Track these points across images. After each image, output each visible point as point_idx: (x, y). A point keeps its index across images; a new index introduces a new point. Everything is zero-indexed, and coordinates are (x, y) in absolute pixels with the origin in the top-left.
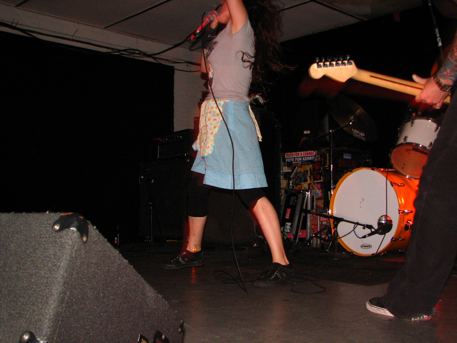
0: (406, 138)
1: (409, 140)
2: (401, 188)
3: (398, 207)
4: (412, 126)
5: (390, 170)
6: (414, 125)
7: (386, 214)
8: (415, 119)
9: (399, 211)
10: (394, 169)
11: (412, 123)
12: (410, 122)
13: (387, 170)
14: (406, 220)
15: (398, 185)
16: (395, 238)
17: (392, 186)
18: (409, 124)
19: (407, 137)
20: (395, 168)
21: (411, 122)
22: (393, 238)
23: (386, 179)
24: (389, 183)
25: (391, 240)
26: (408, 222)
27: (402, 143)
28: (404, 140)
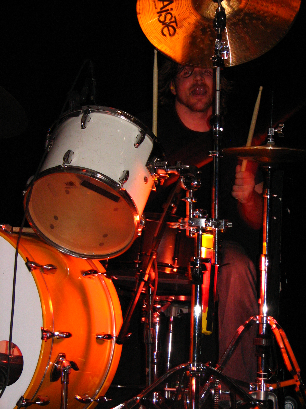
0: (68, 155)
1: (75, 161)
2: (50, 277)
3: (39, 324)
4: (83, 127)
5: (25, 230)
6: (89, 125)
7: (8, 340)
8: (93, 111)
9: (43, 331)
10: (33, 228)
11: (84, 121)
12: (78, 116)
13: (16, 229)
14: (54, 357)
15: (42, 267)
16: (26, 400)
17: (30, 269)
18: (77, 120)
19: (71, 153)
20: (35, 227)
21: (81, 116)
22: (22, 398)
23: (14, 250)
24: (21, 262)
25: (18, 404)
26: (58, 362)
27: (59, 167)
28: (64, 159)
